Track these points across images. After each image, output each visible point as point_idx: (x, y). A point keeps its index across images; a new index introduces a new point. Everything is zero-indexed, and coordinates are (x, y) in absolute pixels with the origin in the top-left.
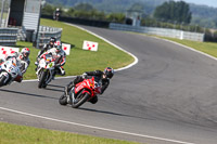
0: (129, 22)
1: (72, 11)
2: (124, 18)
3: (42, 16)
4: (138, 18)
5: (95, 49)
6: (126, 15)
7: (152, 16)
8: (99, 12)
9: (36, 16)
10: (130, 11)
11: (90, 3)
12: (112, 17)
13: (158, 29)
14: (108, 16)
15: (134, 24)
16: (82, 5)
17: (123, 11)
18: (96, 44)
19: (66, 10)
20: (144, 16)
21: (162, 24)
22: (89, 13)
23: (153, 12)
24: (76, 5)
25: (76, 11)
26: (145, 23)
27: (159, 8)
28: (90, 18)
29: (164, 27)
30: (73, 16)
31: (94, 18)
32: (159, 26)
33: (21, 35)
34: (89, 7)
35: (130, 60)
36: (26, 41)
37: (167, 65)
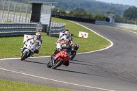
0: (108, 20)
1: (72, 13)
2: (104, 18)
3: (53, 16)
4: (113, 17)
5: (86, 37)
6: (106, 15)
7: (122, 16)
8: (88, 13)
9: (49, 16)
10: (108, 13)
11: (83, 8)
12: (97, 17)
13: (125, 24)
14: (94, 16)
15: (111, 21)
16: (78, 9)
17: (104, 13)
18: (87, 34)
19: (68, 12)
20: (117, 16)
21: (128, 21)
22: (83, 14)
23: (123, 13)
24: (74, 9)
25: (74, 13)
26: (118, 20)
27: (126, 11)
28: (83, 17)
29: (129, 23)
30: (72, 16)
31: (86, 17)
32: (126, 23)
33: (39, 28)
34: (82, 10)
35: (108, 44)
36: (42, 31)
37: (131, 47)
